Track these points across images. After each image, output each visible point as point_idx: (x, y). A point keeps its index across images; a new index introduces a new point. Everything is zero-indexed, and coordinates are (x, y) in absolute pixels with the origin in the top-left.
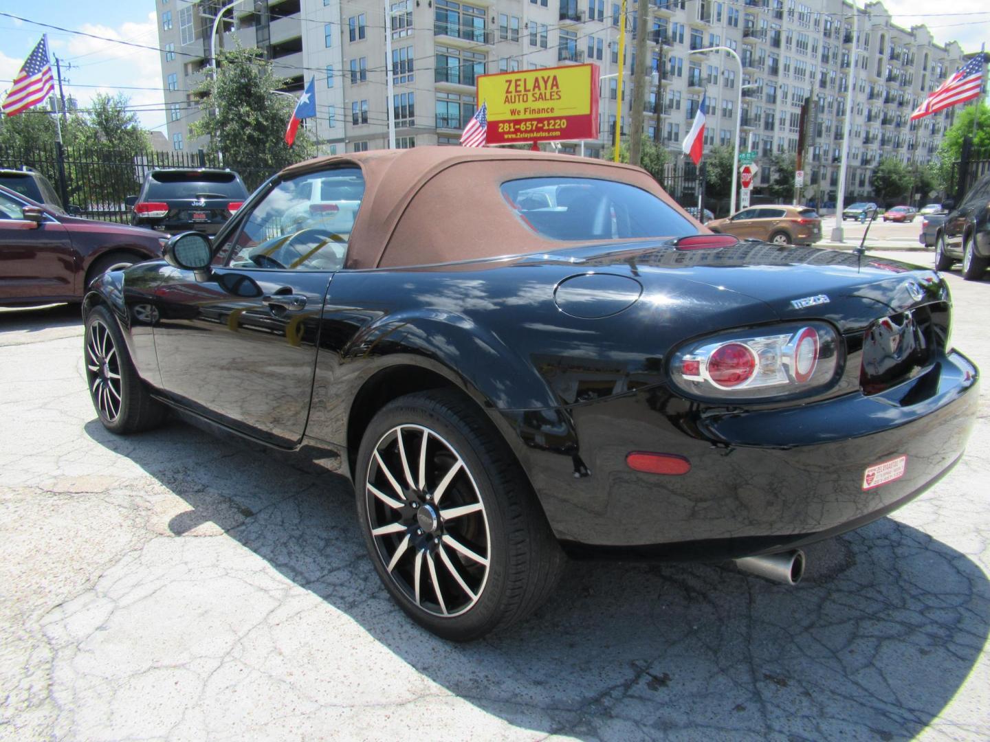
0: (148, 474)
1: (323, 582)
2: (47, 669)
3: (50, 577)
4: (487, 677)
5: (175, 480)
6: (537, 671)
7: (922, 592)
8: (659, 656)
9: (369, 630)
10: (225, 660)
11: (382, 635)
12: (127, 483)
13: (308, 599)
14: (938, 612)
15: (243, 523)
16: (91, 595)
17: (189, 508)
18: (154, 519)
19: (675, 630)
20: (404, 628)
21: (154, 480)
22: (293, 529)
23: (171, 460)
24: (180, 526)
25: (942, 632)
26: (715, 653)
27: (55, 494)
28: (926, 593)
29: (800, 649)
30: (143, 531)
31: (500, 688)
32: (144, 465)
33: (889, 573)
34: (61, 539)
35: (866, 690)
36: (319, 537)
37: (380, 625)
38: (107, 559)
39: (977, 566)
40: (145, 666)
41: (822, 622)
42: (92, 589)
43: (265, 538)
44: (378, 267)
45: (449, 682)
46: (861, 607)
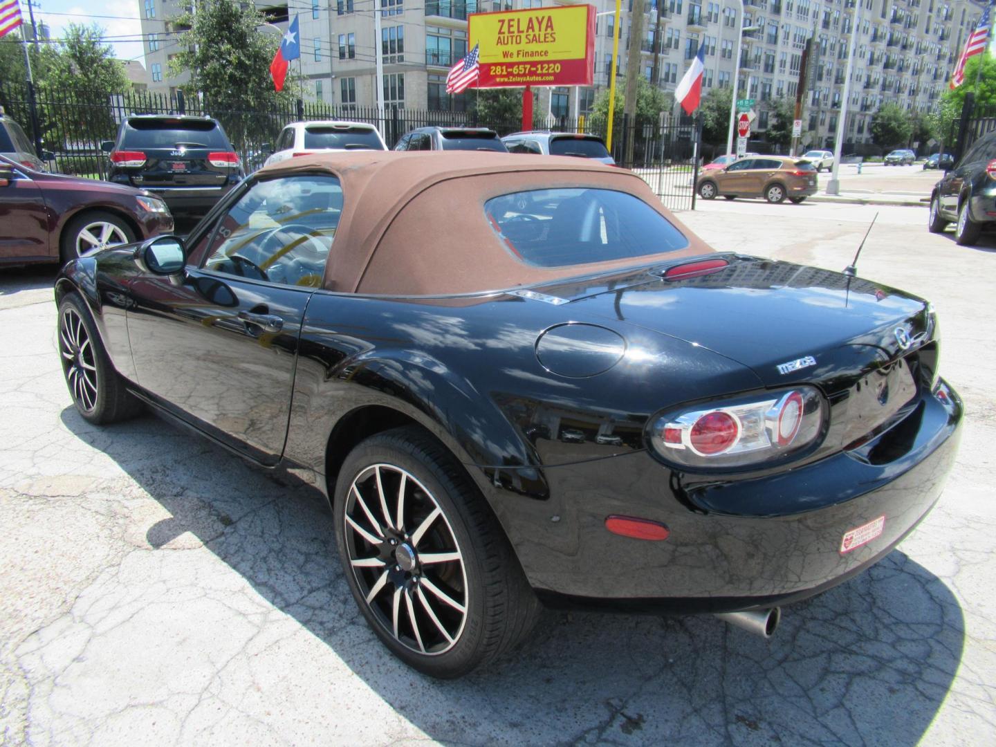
0: (126, 474)
1: (302, 605)
2: (23, 708)
3: (26, 598)
4: (463, 717)
5: (154, 481)
6: (514, 711)
7: (894, 620)
8: (635, 694)
9: (348, 662)
10: (203, 697)
11: (360, 669)
12: (104, 485)
13: (287, 625)
14: (909, 645)
15: (223, 534)
16: (68, 619)
17: (168, 515)
18: (132, 529)
19: (651, 663)
20: (383, 660)
21: (133, 482)
22: (273, 542)
23: (149, 457)
24: (159, 537)
25: (911, 668)
26: (690, 690)
27: (30, 497)
28: (898, 622)
29: (772, 686)
30: (121, 543)
31: (476, 730)
32: (122, 462)
33: (864, 599)
34: (36, 552)
35: (834, 734)
36: (299, 551)
37: (359, 656)
38: (84, 577)
39: (949, 592)
40: (122, 705)
41: (795, 656)
42: (69, 612)
43: (244, 551)
44: (356, 292)
45: (426, 723)
46: (835, 638)
